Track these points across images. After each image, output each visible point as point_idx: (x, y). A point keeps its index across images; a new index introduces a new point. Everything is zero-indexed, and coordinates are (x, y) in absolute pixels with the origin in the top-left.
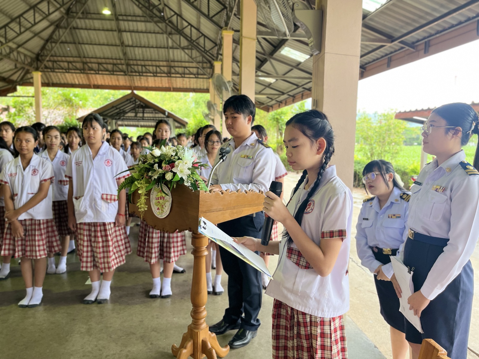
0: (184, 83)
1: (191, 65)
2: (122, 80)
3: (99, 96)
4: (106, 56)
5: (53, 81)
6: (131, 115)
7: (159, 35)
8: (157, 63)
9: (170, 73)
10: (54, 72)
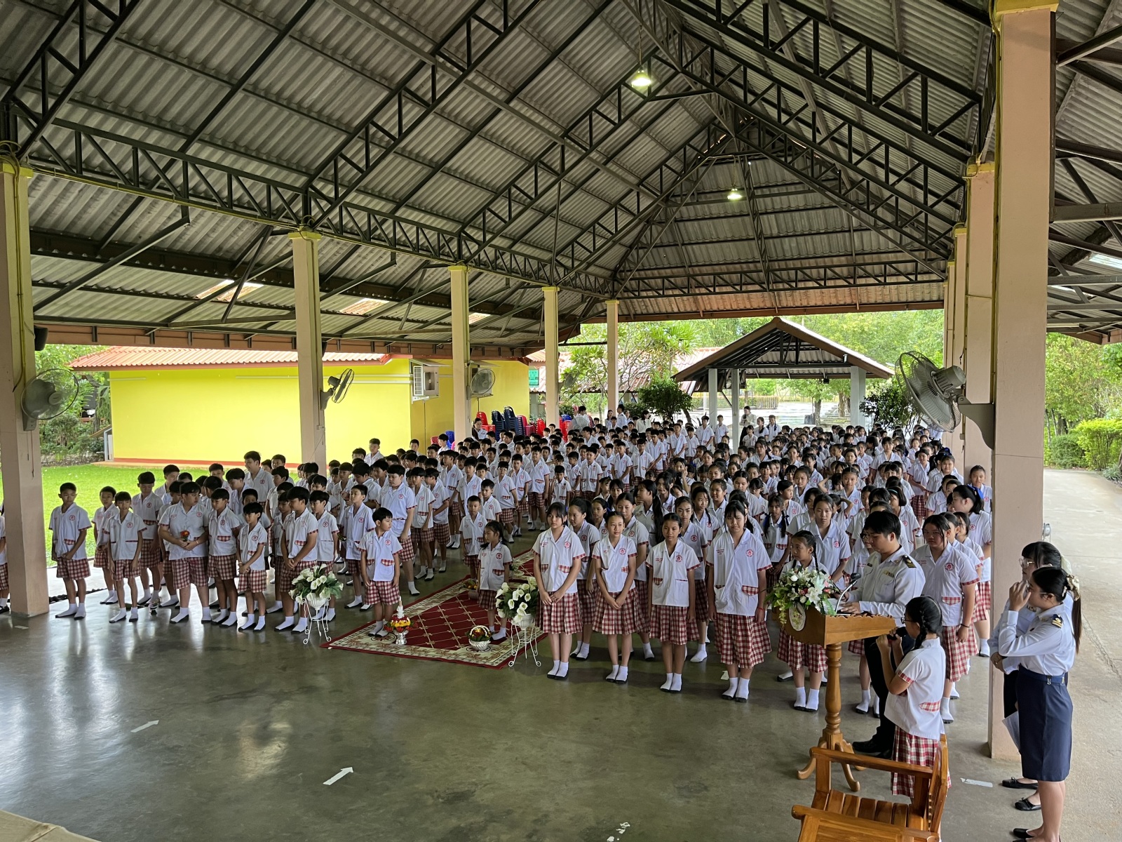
0: (887, 292)
2: (757, 300)
4: (729, 260)
6: (772, 356)
7: (831, 210)
8: (828, 261)
9: (853, 277)
10: (639, 297)
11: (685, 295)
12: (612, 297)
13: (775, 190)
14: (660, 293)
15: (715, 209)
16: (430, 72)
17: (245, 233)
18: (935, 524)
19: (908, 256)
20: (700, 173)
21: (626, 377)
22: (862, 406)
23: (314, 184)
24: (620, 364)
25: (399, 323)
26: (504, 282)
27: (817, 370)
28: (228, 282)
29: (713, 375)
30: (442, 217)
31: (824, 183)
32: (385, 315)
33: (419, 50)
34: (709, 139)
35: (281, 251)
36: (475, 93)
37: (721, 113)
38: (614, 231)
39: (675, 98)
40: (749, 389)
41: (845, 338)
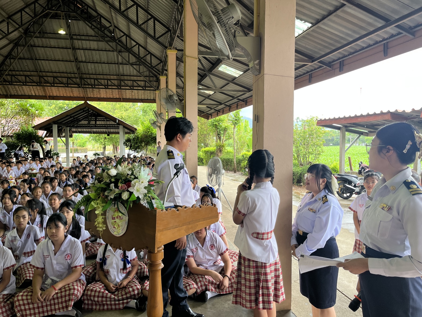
0: (133, 94)
1: (139, 78)
2: (76, 92)
3: (54, 106)
4: (61, 70)
5: (11, 93)
7: (110, 52)
8: (109, 77)
9: (120, 85)
10: (12, 85)
11: (38, 85)
13: (83, 37)
14: (24, 83)
27: (104, 130)
29: (55, 128)
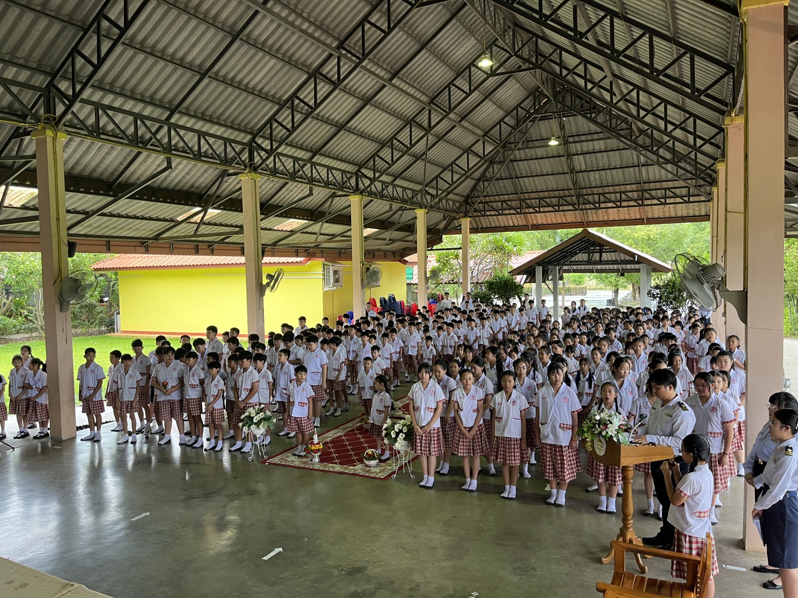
2: (571, 217)
4: (550, 188)
6: (582, 257)
7: (625, 151)
8: (623, 188)
9: (642, 199)
10: (485, 215)
11: (518, 213)
12: (465, 216)
13: (583, 138)
14: (500, 212)
15: (540, 152)
16: (336, 60)
17: (210, 175)
18: (703, 379)
19: (683, 184)
20: (529, 127)
21: (475, 272)
22: (649, 293)
23: (256, 140)
24: (471, 263)
25: (315, 236)
26: (388, 207)
27: (615, 267)
28: (198, 209)
29: (539, 271)
30: (345, 161)
31: (620, 132)
32: (305, 231)
33: (328, 46)
34: (534, 102)
35: (234, 187)
36: (368, 74)
37: (544, 84)
38: (466, 169)
39: (510, 74)
40: (565, 281)
41: (636, 243)
